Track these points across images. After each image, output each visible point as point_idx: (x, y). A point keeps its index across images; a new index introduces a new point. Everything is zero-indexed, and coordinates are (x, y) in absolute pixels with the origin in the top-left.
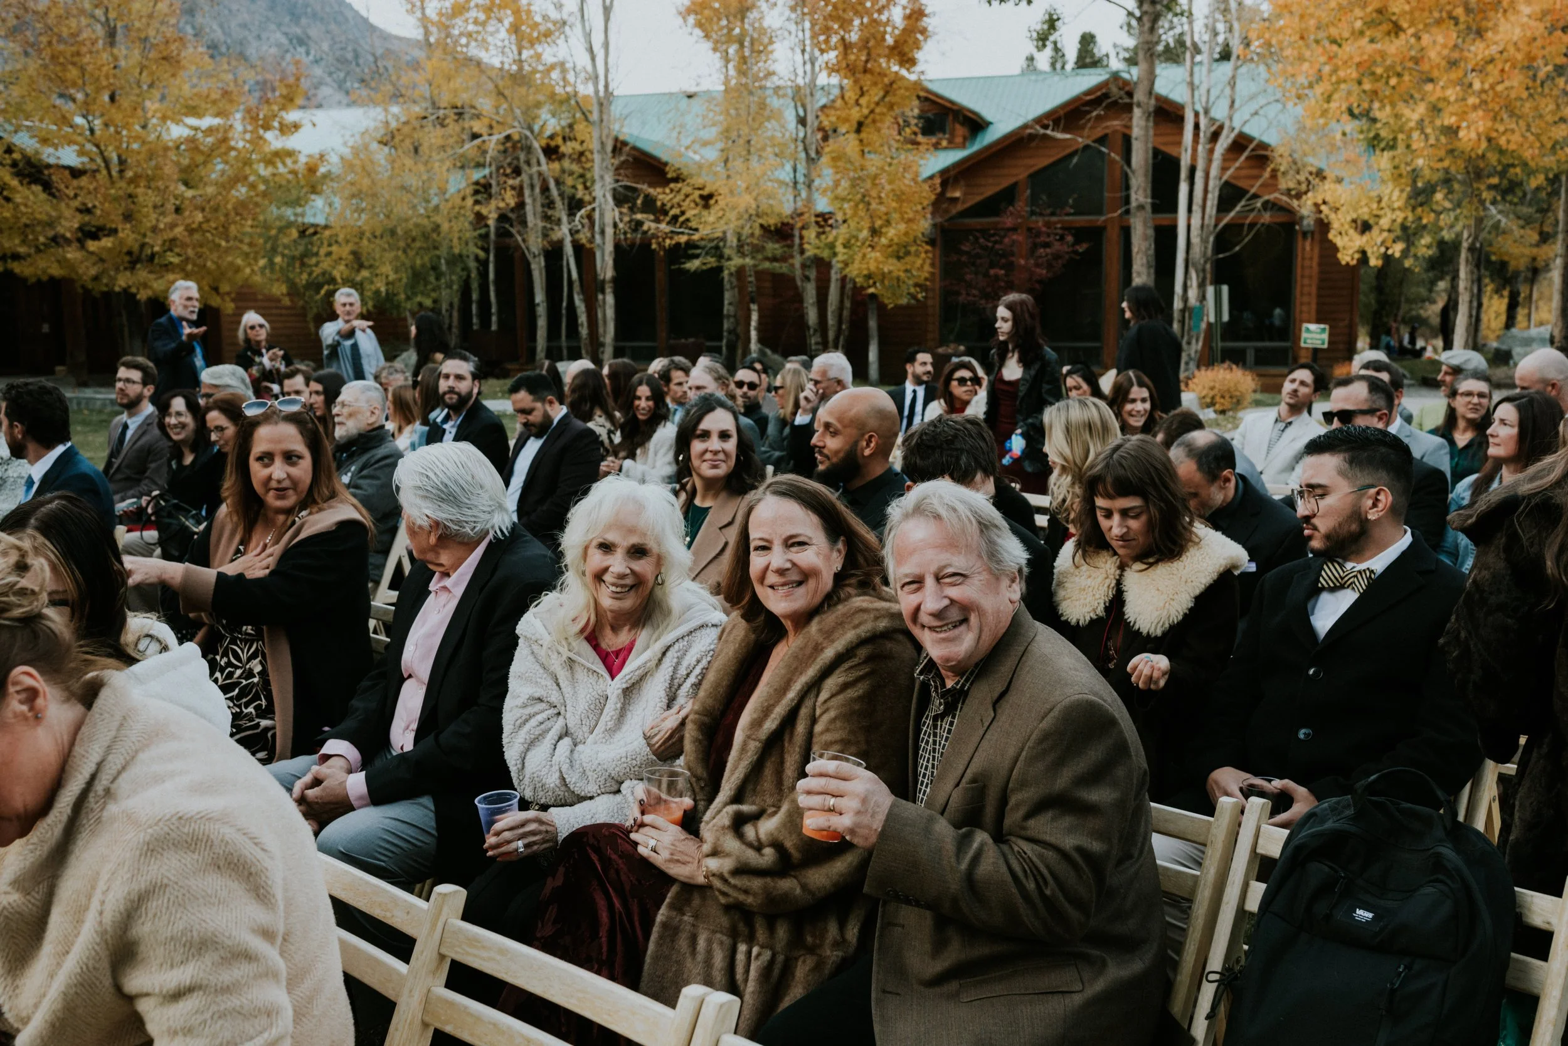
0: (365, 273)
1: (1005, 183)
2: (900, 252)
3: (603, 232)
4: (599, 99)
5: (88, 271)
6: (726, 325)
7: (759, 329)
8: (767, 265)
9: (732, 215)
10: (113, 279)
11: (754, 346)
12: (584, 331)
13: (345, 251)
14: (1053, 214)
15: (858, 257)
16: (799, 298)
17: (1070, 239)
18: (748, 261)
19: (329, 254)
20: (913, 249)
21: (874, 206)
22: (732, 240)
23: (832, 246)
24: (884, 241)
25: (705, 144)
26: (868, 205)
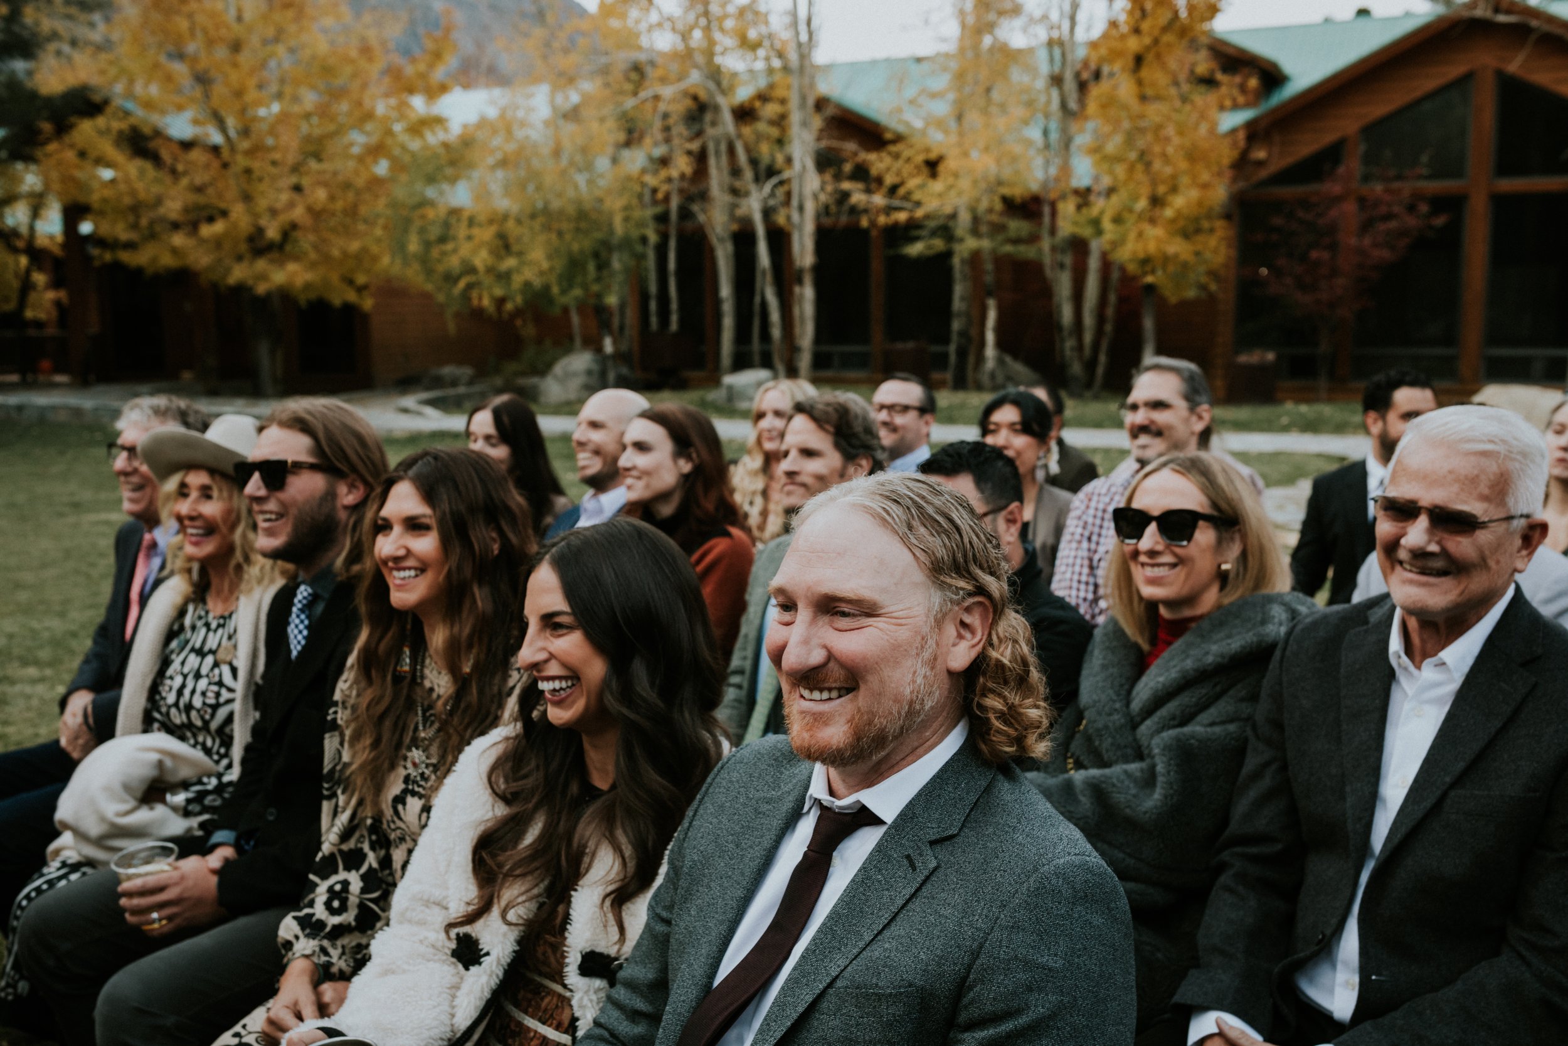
0: (510, 262)
1: (1328, 138)
2: (1189, 228)
3: (801, 208)
4: (800, 45)
5: (201, 260)
6: (956, 325)
7: (999, 330)
8: (1008, 248)
9: (965, 184)
10: (228, 271)
11: (990, 351)
12: (776, 332)
13: (486, 234)
14: (1399, 177)
15: (1132, 235)
16: (1046, 292)
17: (1424, 208)
18: (986, 244)
19: (468, 239)
20: (1206, 224)
21: (1157, 165)
22: (965, 218)
23: (1096, 223)
24: (1169, 213)
25: (934, 96)
26: (1148, 165)
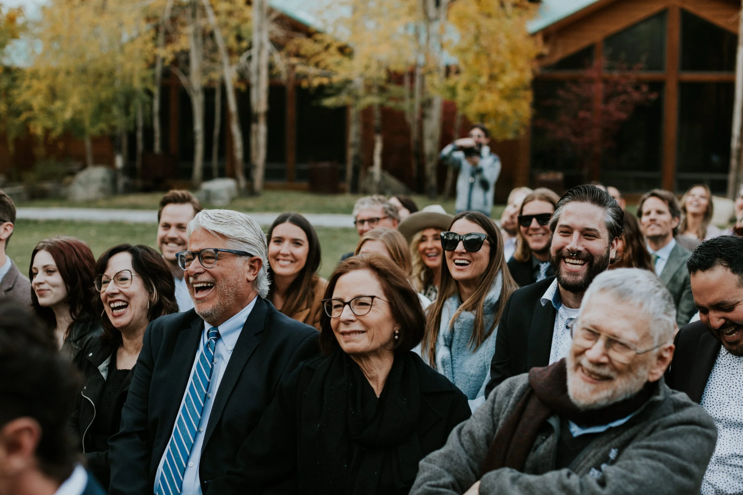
0: (57, 105)
1: (585, 43)
2: (511, 95)
3: (258, 72)
8: (390, 103)
11: (377, 169)
12: (238, 154)
13: (42, 85)
14: (630, 69)
15: (477, 98)
17: (645, 88)
18: (376, 100)
19: (29, 87)
20: (520, 93)
21: (494, 56)
24: (500, 85)
26: (488, 55)
